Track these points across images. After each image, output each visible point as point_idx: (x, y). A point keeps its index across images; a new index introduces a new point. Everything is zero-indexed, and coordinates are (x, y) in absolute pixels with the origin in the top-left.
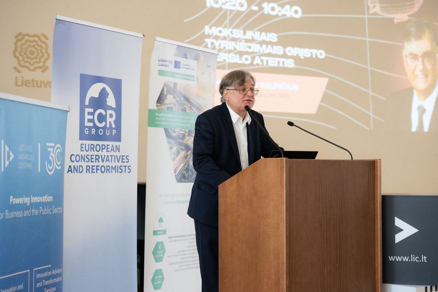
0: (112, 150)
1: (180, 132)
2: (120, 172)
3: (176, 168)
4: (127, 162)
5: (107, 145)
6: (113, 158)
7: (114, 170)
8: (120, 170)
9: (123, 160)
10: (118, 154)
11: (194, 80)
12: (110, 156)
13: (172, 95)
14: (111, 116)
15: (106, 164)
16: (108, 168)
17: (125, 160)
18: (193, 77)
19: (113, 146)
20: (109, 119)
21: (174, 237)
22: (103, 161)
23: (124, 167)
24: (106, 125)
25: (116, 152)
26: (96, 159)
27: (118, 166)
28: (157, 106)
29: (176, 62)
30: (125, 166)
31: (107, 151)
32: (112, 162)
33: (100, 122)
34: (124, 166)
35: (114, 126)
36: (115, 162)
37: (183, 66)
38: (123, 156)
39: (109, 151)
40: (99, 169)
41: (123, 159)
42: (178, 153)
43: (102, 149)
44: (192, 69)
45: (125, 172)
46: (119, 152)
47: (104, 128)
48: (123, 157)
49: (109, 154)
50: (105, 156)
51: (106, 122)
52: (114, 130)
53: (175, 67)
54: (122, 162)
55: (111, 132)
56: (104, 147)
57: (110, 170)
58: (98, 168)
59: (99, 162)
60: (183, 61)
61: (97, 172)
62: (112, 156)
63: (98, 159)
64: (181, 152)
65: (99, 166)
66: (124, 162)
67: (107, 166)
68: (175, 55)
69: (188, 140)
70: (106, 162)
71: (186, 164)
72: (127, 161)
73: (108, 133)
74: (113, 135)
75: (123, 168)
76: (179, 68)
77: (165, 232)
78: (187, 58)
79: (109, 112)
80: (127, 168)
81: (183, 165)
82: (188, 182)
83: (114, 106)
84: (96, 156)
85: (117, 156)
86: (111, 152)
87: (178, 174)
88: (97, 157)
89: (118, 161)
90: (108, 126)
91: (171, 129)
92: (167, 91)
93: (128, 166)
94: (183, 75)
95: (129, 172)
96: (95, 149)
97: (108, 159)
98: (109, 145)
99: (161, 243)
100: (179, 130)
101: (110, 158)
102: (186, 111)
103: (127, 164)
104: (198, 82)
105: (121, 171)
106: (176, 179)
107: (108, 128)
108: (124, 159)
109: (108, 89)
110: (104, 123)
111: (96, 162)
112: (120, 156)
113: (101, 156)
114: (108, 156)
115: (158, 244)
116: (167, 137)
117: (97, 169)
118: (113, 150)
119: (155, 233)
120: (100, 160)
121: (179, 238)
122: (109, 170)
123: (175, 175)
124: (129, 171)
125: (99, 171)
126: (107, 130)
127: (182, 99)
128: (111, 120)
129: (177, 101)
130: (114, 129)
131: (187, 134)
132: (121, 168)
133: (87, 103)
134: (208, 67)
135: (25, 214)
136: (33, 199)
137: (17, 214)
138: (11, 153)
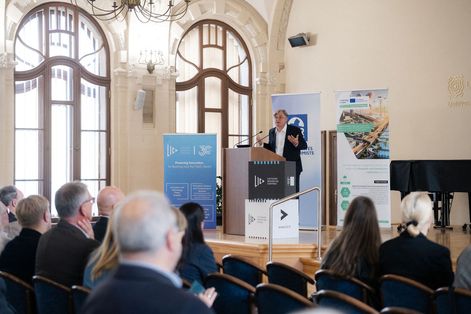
1: (359, 134)
3: (356, 151)
7: (304, 153)
11: (367, 106)
13: (349, 116)
17: (310, 149)
18: (367, 105)
21: (357, 186)
28: (340, 122)
29: (351, 100)
30: (310, 152)
35: (303, 135)
37: (358, 101)
41: (308, 149)
42: (357, 144)
44: (365, 101)
53: (351, 102)
54: (308, 150)
60: (356, 98)
64: (360, 144)
68: (350, 96)
69: (365, 137)
71: (364, 150)
76: (355, 102)
77: (349, 183)
78: (360, 96)
80: (311, 152)
81: (361, 150)
82: (366, 159)
83: (303, 126)
87: (358, 155)
91: (350, 133)
92: (345, 115)
94: (358, 105)
99: (347, 189)
100: (357, 133)
102: (362, 123)
103: (312, 151)
104: (370, 107)
105: (308, 154)
106: (357, 157)
109: (299, 119)
115: (343, 189)
116: (346, 136)
119: (342, 183)
121: (362, 187)
123: (356, 156)
127: (359, 117)
129: (353, 118)
131: (364, 134)
134: (379, 97)
135: (185, 167)
136: (190, 163)
137: (180, 167)
138: (176, 150)
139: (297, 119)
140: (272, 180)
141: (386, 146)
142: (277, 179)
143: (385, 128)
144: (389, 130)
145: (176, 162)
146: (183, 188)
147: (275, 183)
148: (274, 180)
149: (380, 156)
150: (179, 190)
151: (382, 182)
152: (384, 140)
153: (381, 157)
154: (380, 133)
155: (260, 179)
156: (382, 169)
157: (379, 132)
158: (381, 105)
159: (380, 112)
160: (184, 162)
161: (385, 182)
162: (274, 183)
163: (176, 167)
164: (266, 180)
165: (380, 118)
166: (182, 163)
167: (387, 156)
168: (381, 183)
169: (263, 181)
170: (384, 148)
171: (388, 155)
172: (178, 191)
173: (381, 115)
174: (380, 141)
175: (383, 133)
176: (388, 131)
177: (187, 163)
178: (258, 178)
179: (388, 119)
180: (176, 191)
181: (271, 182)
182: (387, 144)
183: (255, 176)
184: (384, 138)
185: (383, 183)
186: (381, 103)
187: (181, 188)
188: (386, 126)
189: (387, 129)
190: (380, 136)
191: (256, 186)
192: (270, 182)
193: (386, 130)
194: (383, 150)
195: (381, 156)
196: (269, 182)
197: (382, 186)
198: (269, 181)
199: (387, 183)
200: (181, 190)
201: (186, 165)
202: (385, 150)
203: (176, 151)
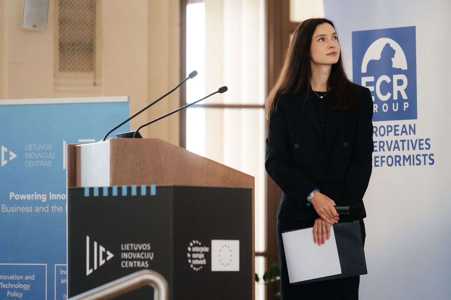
0: (402, 132)
2: (417, 164)
4: (426, 149)
5: (395, 126)
6: (406, 143)
7: (407, 161)
8: (416, 162)
9: (422, 147)
10: (412, 137)
12: (401, 141)
14: (400, 83)
15: (393, 153)
16: (398, 159)
17: (425, 146)
19: (404, 126)
20: (396, 88)
22: (389, 149)
23: (423, 157)
24: (392, 97)
25: (410, 134)
26: (380, 147)
27: (413, 156)
30: (425, 155)
31: (395, 135)
32: (403, 149)
33: (384, 93)
34: (423, 155)
35: (405, 97)
36: (408, 149)
38: (420, 140)
39: (398, 135)
40: (384, 161)
41: (420, 144)
43: (388, 132)
45: (425, 164)
46: (415, 133)
47: (391, 101)
48: (421, 142)
49: (399, 138)
50: (392, 141)
51: (392, 92)
52: (405, 103)
54: (420, 149)
55: (401, 106)
56: (390, 129)
57: (401, 162)
58: (383, 159)
59: (384, 150)
61: (382, 166)
62: (403, 141)
63: (383, 147)
65: (384, 157)
66: (423, 149)
67: (396, 156)
70: (394, 150)
72: (427, 147)
73: (395, 108)
74: (405, 110)
75: (421, 158)
79: (396, 77)
80: (427, 157)
83: (405, 67)
84: (380, 142)
85: (411, 140)
86: (401, 134)
88: (382, 144)
89: (414, 148)
90: (395, 97)
93: (428, 155)
95: (430, 164)
96: (378, 133)
97: (396, 146)
98: (398, 126)
101: (400, 144)
103: (428, 152)
105: (418, 162)
107: (395, 102)
108: (422, 144)
109: (394, 45)
110: (389, 95)
111: (380, 151)
112: (416, 140)
113: (387, 142)
114: (396, 142)
117: (382, 162)
118: (406, 132)
120: (386, 147)
122: (399, 161)
124: (431, 162)
125: (385, 164)
126: (393, 104)
128: (400, 89)
130: (405, 101)
132: (419, 157)
133: (364, 70)
135: (37, 210)
136: (53, 196)
137: (23, 209)
138: (11, 153)
139: (388, 45)
140: (133, 251)
142: (148, 246)
145: (12, 195)
146: (33, 278)
147: (145, 260)
148: (140, 251)
150: (19, 286)
155: (102, 249)
160: (34, 193)
162: (141, 260)
163: (13, 210)
164: (117, 253)
166: (29, 197)
169: (110, 256)
172: (19, 290)
177: (43, 198)
178: (96, 244)
180: (12, 290)
181: (132, 260)
183: (88, 238)
187: (27, 278)
191: (89, 272)
192: (128, 260)
196: (125, 260)
198: (125, 255)
200: (27, 287)
201: (39, 203)
203: (11, 159)
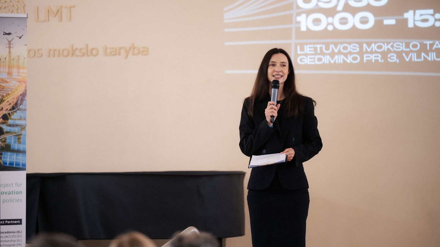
134: (6, 34)
141: (20, 143)
143: (19, 102)
144: (28, 108)
149: (6, 163)
151: (9, 222)
152: (16, 129)
153: (9, 167)
154: (7, 112)
156: (10, 193)
157: (4, 112)
158: (10, 52)
159: (9, 67)
161: (16, 222)
165: (8, 80)
167: (23, 165)
168: (7, 224)
170: (15, 146)
171: (24, 162)
173: (9, 73)
174: (8, 131)
175: (15, 114)
176: (25, 110)
179: (25, 82)
182: (22, 137)
184: (17, 125)
185: (11, 224)
186: (10, 47)
188: (20, 97)
189: (24, 104)
190: (8, 119)
193: (21, 107)
194: (14, 151)
195: (8, 165)
197: (8, 232)
199: (21, 223)
202: (18, 152)
